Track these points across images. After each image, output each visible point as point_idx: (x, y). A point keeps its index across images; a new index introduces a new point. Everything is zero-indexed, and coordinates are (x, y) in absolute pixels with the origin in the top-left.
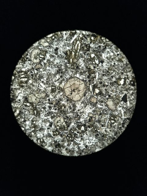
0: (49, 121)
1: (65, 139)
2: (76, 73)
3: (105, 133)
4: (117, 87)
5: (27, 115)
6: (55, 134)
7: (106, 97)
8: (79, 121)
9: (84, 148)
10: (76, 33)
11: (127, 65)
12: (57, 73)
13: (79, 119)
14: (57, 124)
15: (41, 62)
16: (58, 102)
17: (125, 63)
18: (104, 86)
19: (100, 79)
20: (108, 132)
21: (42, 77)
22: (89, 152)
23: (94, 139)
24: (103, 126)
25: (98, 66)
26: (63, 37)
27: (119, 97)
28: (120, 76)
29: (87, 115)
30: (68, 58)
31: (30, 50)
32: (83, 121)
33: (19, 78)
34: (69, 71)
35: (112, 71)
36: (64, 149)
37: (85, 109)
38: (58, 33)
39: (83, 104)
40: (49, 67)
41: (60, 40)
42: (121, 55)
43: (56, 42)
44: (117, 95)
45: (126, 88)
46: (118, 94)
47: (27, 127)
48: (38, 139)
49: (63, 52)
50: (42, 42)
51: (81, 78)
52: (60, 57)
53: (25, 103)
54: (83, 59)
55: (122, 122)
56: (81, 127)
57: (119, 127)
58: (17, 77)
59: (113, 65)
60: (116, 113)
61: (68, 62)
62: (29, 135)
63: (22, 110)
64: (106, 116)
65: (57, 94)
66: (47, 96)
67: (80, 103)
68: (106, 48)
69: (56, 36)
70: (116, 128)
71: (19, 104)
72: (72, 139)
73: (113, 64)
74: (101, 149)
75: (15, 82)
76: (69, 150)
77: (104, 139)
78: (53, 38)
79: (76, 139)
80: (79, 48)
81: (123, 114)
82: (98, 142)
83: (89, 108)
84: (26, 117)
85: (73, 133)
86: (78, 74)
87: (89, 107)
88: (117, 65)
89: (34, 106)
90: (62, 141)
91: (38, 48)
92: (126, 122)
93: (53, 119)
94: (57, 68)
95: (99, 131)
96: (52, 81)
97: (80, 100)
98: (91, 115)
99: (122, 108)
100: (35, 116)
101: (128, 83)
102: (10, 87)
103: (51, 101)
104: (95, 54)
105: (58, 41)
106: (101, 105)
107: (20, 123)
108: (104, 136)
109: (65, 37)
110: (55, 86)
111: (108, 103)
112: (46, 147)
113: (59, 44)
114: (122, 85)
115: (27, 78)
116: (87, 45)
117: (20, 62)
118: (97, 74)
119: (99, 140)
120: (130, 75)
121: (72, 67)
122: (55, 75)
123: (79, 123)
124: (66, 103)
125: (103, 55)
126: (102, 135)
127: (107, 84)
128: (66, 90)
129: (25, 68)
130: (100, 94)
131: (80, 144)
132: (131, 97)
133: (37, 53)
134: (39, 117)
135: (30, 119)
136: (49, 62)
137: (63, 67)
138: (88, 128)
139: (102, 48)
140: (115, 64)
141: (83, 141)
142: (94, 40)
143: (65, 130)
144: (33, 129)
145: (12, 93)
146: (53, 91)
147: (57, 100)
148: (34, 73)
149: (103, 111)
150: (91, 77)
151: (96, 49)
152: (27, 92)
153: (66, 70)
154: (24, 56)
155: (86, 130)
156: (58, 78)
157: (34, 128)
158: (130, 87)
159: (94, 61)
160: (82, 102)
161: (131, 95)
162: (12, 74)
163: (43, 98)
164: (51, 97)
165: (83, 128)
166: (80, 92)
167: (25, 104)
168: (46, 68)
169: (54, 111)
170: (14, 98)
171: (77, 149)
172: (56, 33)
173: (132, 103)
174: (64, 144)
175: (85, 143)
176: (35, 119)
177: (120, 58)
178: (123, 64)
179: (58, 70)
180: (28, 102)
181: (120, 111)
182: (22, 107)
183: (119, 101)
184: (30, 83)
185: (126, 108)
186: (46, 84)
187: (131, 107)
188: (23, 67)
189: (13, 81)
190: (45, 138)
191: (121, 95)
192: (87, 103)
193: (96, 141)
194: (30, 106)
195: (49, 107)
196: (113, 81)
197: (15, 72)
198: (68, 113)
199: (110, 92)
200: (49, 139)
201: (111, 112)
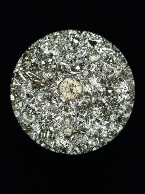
0: (94, 121)
1: (115, 111)
2: (56, 84)
3: (120, 71)
4: (79, 47)
5: (82, 141)
6: (108, 119)
9: (129, 95)
10: (17, 73)
12: (51, 101)
13: (100, 92)
14: (99, 114)
15: (36, 113)
16: (79, 108)
17: (59, 33)
18: (75, 60)
19: (67, 62)
20: (120, 68)
21: (51, 116)
22: (134, 92)
23: (123, 83)
24: (113, 72)
25: (54, 60)
26: (18, 86)
27: (89, 48)
28: (70, 42)
29: (98, 83)
30: (39, 86)
32: (103, 89)
34: (52, 89)
35: (63, 48)
36: (125, 114)
37: (92, 84)
39: (87, 85)
40: (43, 107)
41: (20, 90)
42: (50, 35)
44: (87, 50)
45: (83, 39)
46: (86, 48)
47: (94, 144)
48: (108, 137)
49: (32, 90)
50: (17, 107)
51: (61, 80)
52: (36, 94)
53: (70, 139)
54: (44, 72)
55: (115, 52)
56: (108, 92)
57: (118, 56)
58: (44, 140)
60: (104, 55)
61: (43, 88)
62: (102, 145)
63: (76, 144)
64: (104, 65)
65: (71, 107)
66: (69, 117)
67: (85, 87)
68: (39, 48)
69: (15, 92)
70: (119, 59)
71: (70, 145)
72: (117, 105)
74: (134, 80)
75: (48, 144)
76: (127, 110)
77: (125, 73)
78: (16, 95)
79: (119, 101)
80: (32, 73)
81: (107, 49)
82: (127, 80)
83: (93, 80)
84: (84, 142)
85: (111, 102)
86: (57, 82)
87: (91, 80)
88: (59, 42)
89: (76, 131)
90: (116, 115)
91: (22, 112)
92: (115, 48)
93: (93, 117)
95: (116, 77)
96: (56, 108)
97: (82, 87)
98: (100, 80)
99: (100, 49)
100: (85, 133)
101: (79, 36)
103: (75, 114)
104: (42, 60)
105: (21, 92)
106: (92, 68)
107: (88, 150)
108: (123, 73)
109: (18, 84)
110: (63, 107)
111: (93, 60)
112: (118, 131)
113: (23, 92)
114: (79, 42)
115: (47, 131)
116: (31, 65)
117: (31, 133)
118: (62, 63)
119: (125, 78)
120: (70, 32)
121: (49, 85)
122: (52, 104)
123: (103, 94)
124: (81, 100)
125: (45, 52)
126: (121, 74)
127: (74, 56)
128: (69, 97)
129: (37, 130)
130: (82, 66)
131: (124, 98)
132: (92, 36)
133: (26, 115)
134: (87, 130)
135: (87, 139)
136: (38, 106)
137: (46, 94)
138: (111, 86)
139: (38, 52)
140: (57, 44)
141: (122, 95)
142: (29, 57)
143: (106, 109)
145: (58, 149)
146: (66, 110)
147: (76, 109)
148: (45, 122)
149: (98, 67)
150: (63, 70)
151: (38, 58)
152: (61, 135)
153: (50, 92)
154: (26, 128)
155: (112, 89)
156: (55, 102)
157: (96, 138)
158: (83, 35)
159: (49, 62)
160: (85, 85)
161: (91, 36)
162: (39, 145)
163: (71, 121)
164: (71, 113)
165: (110, 91)
166: (74, 84)
168: (43, 110)
169: (85, 114)
170: (63, 149)
171: (128, 103)
172: (12, 91)
173: (99, 38)
174: (120, 114)
175: (125, 93)
176: (89, 134)
177: (52, 37)
178: (59, 36)
179: (47, 99)
180: (70, 137)
181: (103, 51)
182: (73, 143)
183: (94, 49)
184: (53, 130)
185: (102, 44)
186: (58, 115)
187: (102, 39)
188: (36, 132)
189: (47, 146)
190: (109, 130)
191: (88, 45)
192: (87, 81)
193: (126, 82)
194: (74, 135)
195: (81, 118)
196: (73, 49)
197: (39, 141)
198: (92, 102)
199: (83, 55)
200: (111, 126)
201: (102, 60)
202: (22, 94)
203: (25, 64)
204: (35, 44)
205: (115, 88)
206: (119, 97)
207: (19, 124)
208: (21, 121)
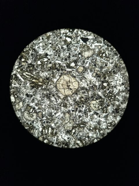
0: (92, 114)
1: (112, 102)
2: (53, 82)
3: (114, 64)
4: (72, 45)
5: (83, 134)
6: (105, 111)
9: (123, 86)
10: (15, 75)
12: (50, 99)
13: (95, 86)
14: (97, 107)
15: (37, 112)
16: (77, 103)
17: (51, 33)
18: (69, 57)
19: (62, 60)
20: (113, 61)
21: (51, 113)
22: (128, 83)
23: (117, 75)
24: (106, 65)
25: (50, 60)
26: (17, 87)
27: (82, 45)
28: (63, 41)
29: (93, 78)
30: (37, 86)
32: (98, 83)
33: (48, 135)
34: (49, 87)
35: (57, 47)
36: (121, 105)
37: (88, 79)
39: (83, 80)
40: (42, 105)
41: (19, 91)
42: (44, 36)
44: (80, 47)
45: (75, 37)
46: (79, 45)
47: (95, 136)
48: (107, 128)
49: (31, 90)
50: (18, 108)
51: (58, 78)
52: (35, 93)
53: (72, 133)
54: (41, 72)
55: (106, 47)
56: (104, 85)
57: (110, 50)
58: (46, 137)
59: (52, 45)
60: (97, 50)
61: (41, 87)
62: (102, 136)
63: (78, 137)
64: (98, 60)
65: (69, 103)
66: (69, 112)
68: (34, 49)
69: (15, 93)
70: (111, 53)
71: (71, 139)
72: (113, 96)
73: (50, 45)
74: (127, 72)
75: (51, 139)
76: (123, 101)
77: (119, 66)
78: (16, 96)
79: (114, 93)
80: (30, 74)
81: (99, 44)
82: (121, 72)
83: (88, 75)
84: (85, 135)
85: (108, 94)
86: (54, 80)
87: (86, 75)
88: (52, 42)
89: (76, 126)
90: (114, 106)
91: (23, 112)
92: (107, 43)
93: (91, 110)
95: (110, 70)
96: (55, 105)
97: (78, 82)
98: (94, 74)
99: (93, 44)
100: (85, 126)
101: (71, 34)
103: (74, 109)
104: (38, 60)
105: (20, 93)
106: (87, 63)
107: (89, 142)
108: (116, 66)
109: (17, 85)
110: (62, 103)
111: (86, 56)
112: (116, 122)
113: (23, 92)
114: (72, 40)
115: (49, 127)
116: (28, 66)
117: (33, 131)
118: (57, 62)
119: (119, 71)
120: (63, 31)
121: (46, 84)
122: (51, 101)
123: (99, 87)
124: (79, 95)
125: (40, 53)
126: (115, 67)
127: (68, 54)
128: (67, 93)
129: (39, 128)
130: (76, 62)
131: (119, 90)
132: (84, 33)
133: (27, 114)
134: (87, 123)
135: (87, 132)
136: (38, 105)
137: (45, 93)
138: (106, 79)
139: (33, 53)
140: (50, 43)
141: (117, 87)
142: (25, 59)
143: (103, 102)
144: (97, 130)
145: (61, 144)
146: (65, 106)
147: (74, 104)
148: (46, 120)
149: (92, 62)
150: (59, 68)
151: (34, 58)
152: (62, 130)
153: (48, 90)
154: (29, 126)
155: (107, 82)
156: (54, 99)
158: (75, 33)
159: (45, 62)
160: (81, 81)
161: (83, 34)
163: (70, 116)
164: (71, 108)
166: (70, 80)
168: (43, 108)
169: (84, 109)
170: (65, 143)
171: (123, 94)
172: (12, 93)
173: (90, 34)
174: (116, 105)
175: (120, 85)
176: (89, 127)
177: (46, 37)
178: (52, 36)
179: (46, 97)
180: (71, 131)
181: (95, 46)
182: (75, 137)
183: (86, 45)
184: (54, 126)
185: (94, 40)
186: (58, 111)
187: (94, 35)
188: (38, 129)
189: (49, 142)
190: (108, 121)
191: (80, 42)
192: (82, 77)
193: (120, 74)
194: (75, 129)
195: (80, 112)
196: (66, 47)
197: (42, 138)
198: (89, 96)
199: (76, 52)
200: (109, 118)
201: (95, 55)
202: (21, 95)
203: (22, 66)
204: (30, 45)
205: (109, 80)
206: (115, 89)
207: (21, 123)
208: (23, 121)
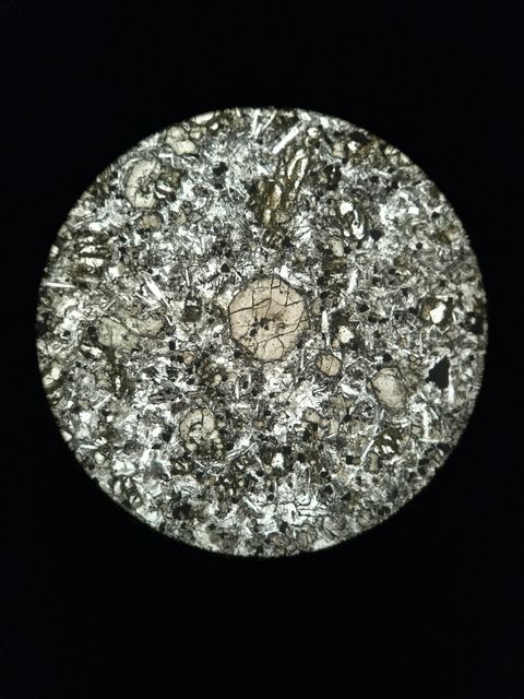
0: (163, 419)
1: (213, 491)
2: (279, 263)
3: (356, 487)
4: (419, 329)
5: (87, 388)
6: (179, 468)
7: (373, 360)
8: (268, 434)
9: (275, 529)
10: (295, 120)
11: (462, 255)
12: (213, 254)
13: (270, 427)
14: (191, 435)
15: (160, 208)
16: (203, 359)
17: (457, 248)
18: (372, 319)
19: (361, 294)
20: (367, 486)
21: (158, 262)
22: (290, 548)
23: (314, 503)
24: (350, 460)
25: (359, 247)
26: (248, 128)
27: (420, 365)
28: (432, 293)
29: (300, 415)
30: (259, 206)
31: (126, 161)
32: (282, 434)
33: (76, 256)
34: (255, 251)
35: (409, 272)
36: (205, 525)
37: (294, 393)
38: (233, 112)
39: (289, 375)
40: (188, 228)
41: (236, 138)
42: (446, 219)
43: (223, 143)
44: (413, 359)
45: (449, 338)
46: (418, 353)
47: (83, 433)
49: (242, 182)
50: (173, 138)
51: (294, 282)
52: (231, 199)
53: (86, 345)
54: (311, 217)
55: (419, 457)
56: (274, 455)
57: (406, 471)
58: (67, 249)
59: (415, 252)
60: (404, 422)
61: (254, 221)
62: (85, 461)
63: (73, 369)
64: (368, 427)
65: (201, 330)
66: (167, 329)
67: (281, 371)
68: (395, 186)
69: (226, 122)
70: (398, 475)
71: (65, 345)
72: (235, 492)
73: (413, 247)
74: (332, 543)
75: (60, 268)
76: (220, 532)
77: (350, 507)
78: (215, 127)
79: (248, 497)
80: (301, 174)
81: (427, 429)
82: (328, 515)
83: (310, 394)
84: (84, 396)
85: (243, 472)
86: (284, 268)
87: (309, 387)
88: (426, 253)
89: (117, 362)
90: (199, 497)
91: (157, 158)
92: (433, 458)
93: (178, 415)
94: (214, 238)
95: (333, 476)
96: (191, 278)
97: (280, 360)
98: (313, 418)
99: (425, 405)
100: (116, 395)
101: (460, 321)
102: (40, 281)
103: (177, 348)
104: (355, 204)
105: (229, 143)
106: (352, 387)
107: (57, 415)
108: (349, 497)
109: (255, 131)
110: (199, 301)
111: (380, 383)
112: (139, 511)
113: (230, 151)
114: (437, 325)
115: (104, 258)
116: (331, 167)
117: (87, 199)
118: (353, 275)
119: (332, 509)
120: (471, 292)
121: (268, 239)
122: (204, 260)
123: (266, 439)
124: (231, 364)
125: (383, 209)
126: (345, 493)
127: (383, 314)
128: (236, 318)
129: (100, 221)
130: (355, 348)
131: (261, 515)
132: (464, 370)
133: (148, 173)
134: (130, 402)
135: (95, 403)
136: (187, 210)
137: (235, 236)
138: (298, 462)
139: (382, 185)
140: (419, 246)
141: (272, 507)
142: (357, 155)
143: (214, 457)
144: (104, 441)
145: (45, 306)
146: (190, 315)
147: (199, 348)
148: (132, 243)
149: (358, 407)
150: (329, 283)
151: (360, 187)
152: (96, 308)
153: (246, 248)
154: (104, 180)
155: (289, 467)
156: (212, 271)
157: (105, 437)
158: (464, 336)
159: (349, 228)
160: (286, 369)
161: (463, 365)
162: (53, 238)
163: (151, 337)
164: (180, 334)
165: (278, 460)
166: (287, 330)
167: (85, 348)
168: (177, 230)
169: (183, 386)
170: (48, 322)
171: (247, 530)
172: (228, 112)
173: (462, 395)
174: (204, 507)
175: (280, 515)
176: (113, 408)
177: (442, 227)
178: (447, 251)
179: (217, 242)
180: (95, 342)
181: (419, 414)
182: (73, 357)
183: (420, 381)
184: (110, 277)
185: (441, 409)
186: (167, 288)
187: (459, 407)
188: (95, 218)
189: (52, 263)
190: (140, 479)
191: (430, 358)
192: (303, 374)
193: (318, 513)
194: (102, 357)
195: (168, 372)
196: (408, 307)
197: (63, 233)
198: (232, 401)
199: (392, 345)
200: (154, 482)
201: (385, 414)
202: (221, 146)
203: (330, 143)
206: (262, 498)
